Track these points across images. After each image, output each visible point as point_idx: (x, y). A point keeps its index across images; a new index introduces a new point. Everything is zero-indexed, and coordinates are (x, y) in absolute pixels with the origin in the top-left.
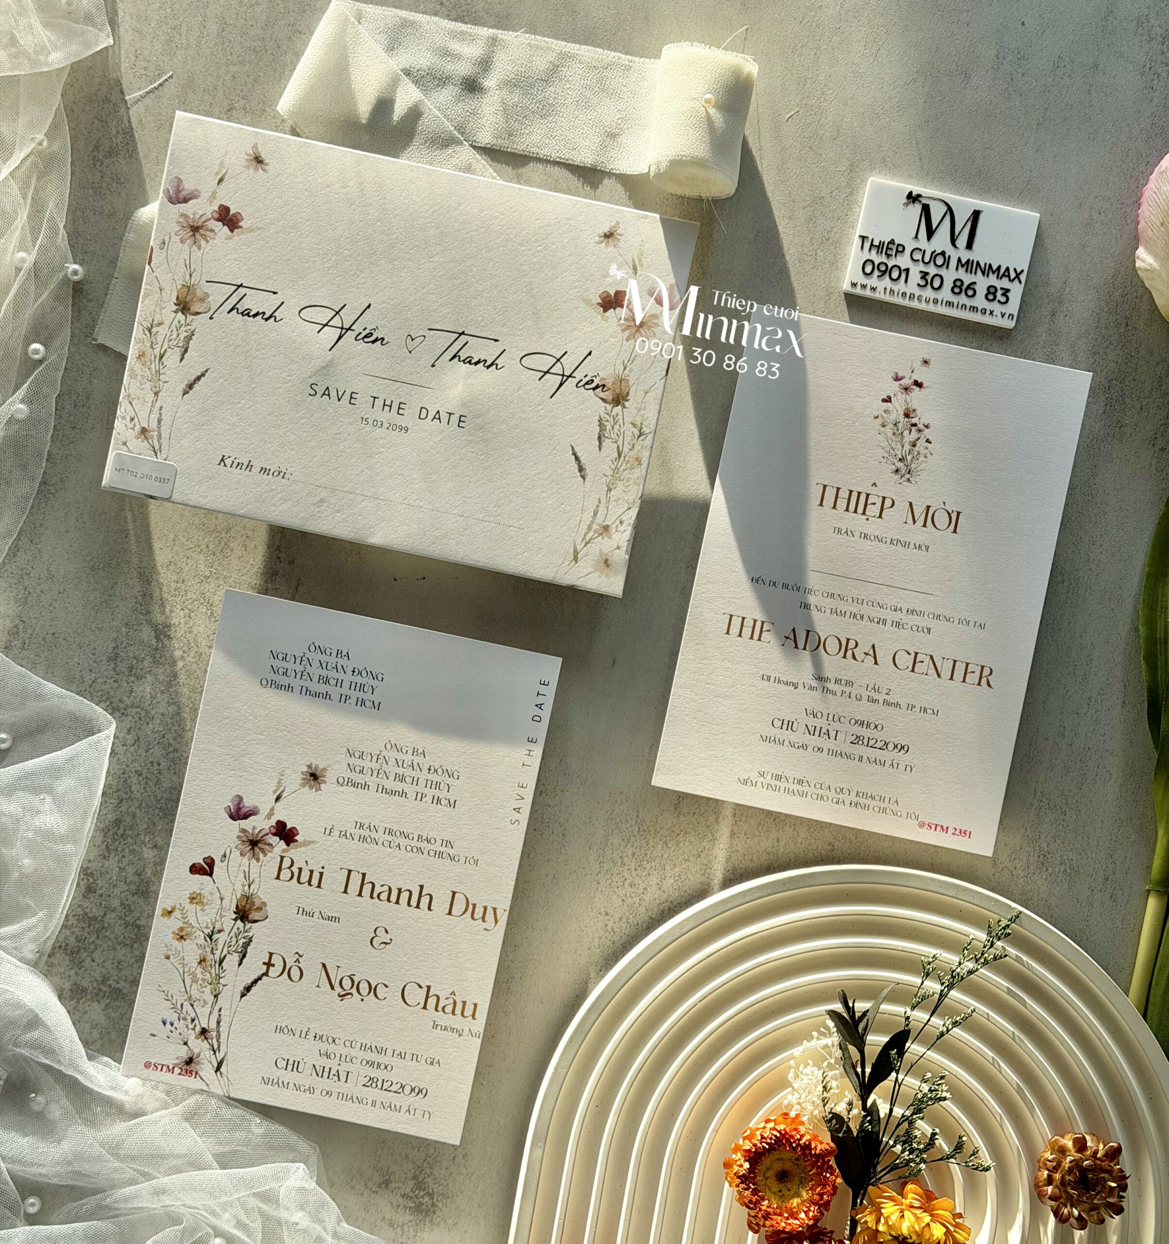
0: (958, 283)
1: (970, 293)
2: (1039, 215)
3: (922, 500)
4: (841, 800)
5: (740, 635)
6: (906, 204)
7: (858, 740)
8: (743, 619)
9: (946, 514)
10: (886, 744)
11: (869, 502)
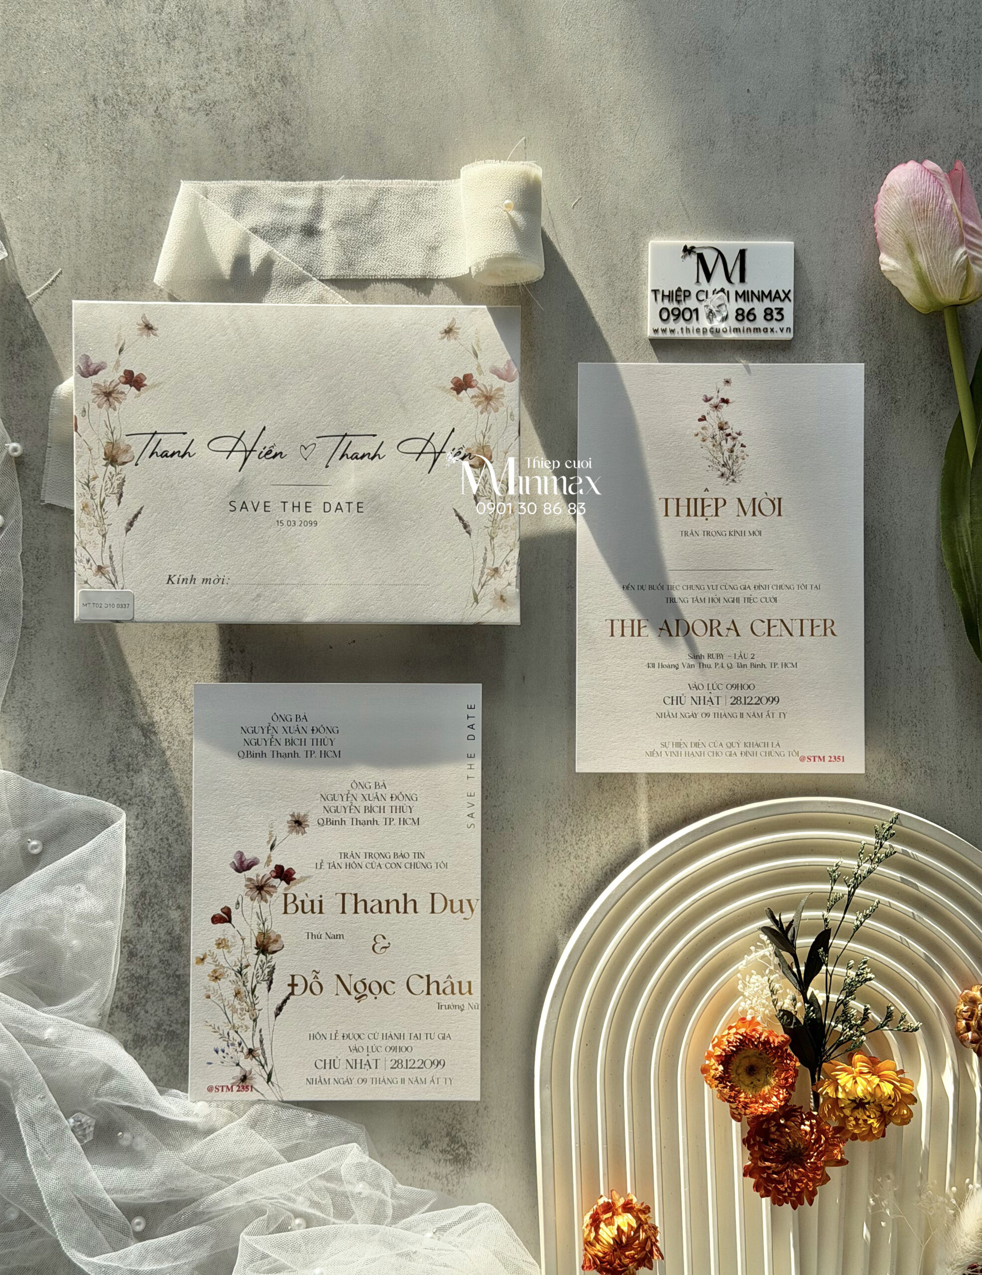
0: (740, 312)
1: (751, 317)
2: (793, 243)
3: (748, 495)
4: (733, 753)
5: (623, 635)
6: (684, 257)
7: (736, 700)
8: (623, 621)
9: (770, 502)
10: (760, 699)
11: (705, 505)
